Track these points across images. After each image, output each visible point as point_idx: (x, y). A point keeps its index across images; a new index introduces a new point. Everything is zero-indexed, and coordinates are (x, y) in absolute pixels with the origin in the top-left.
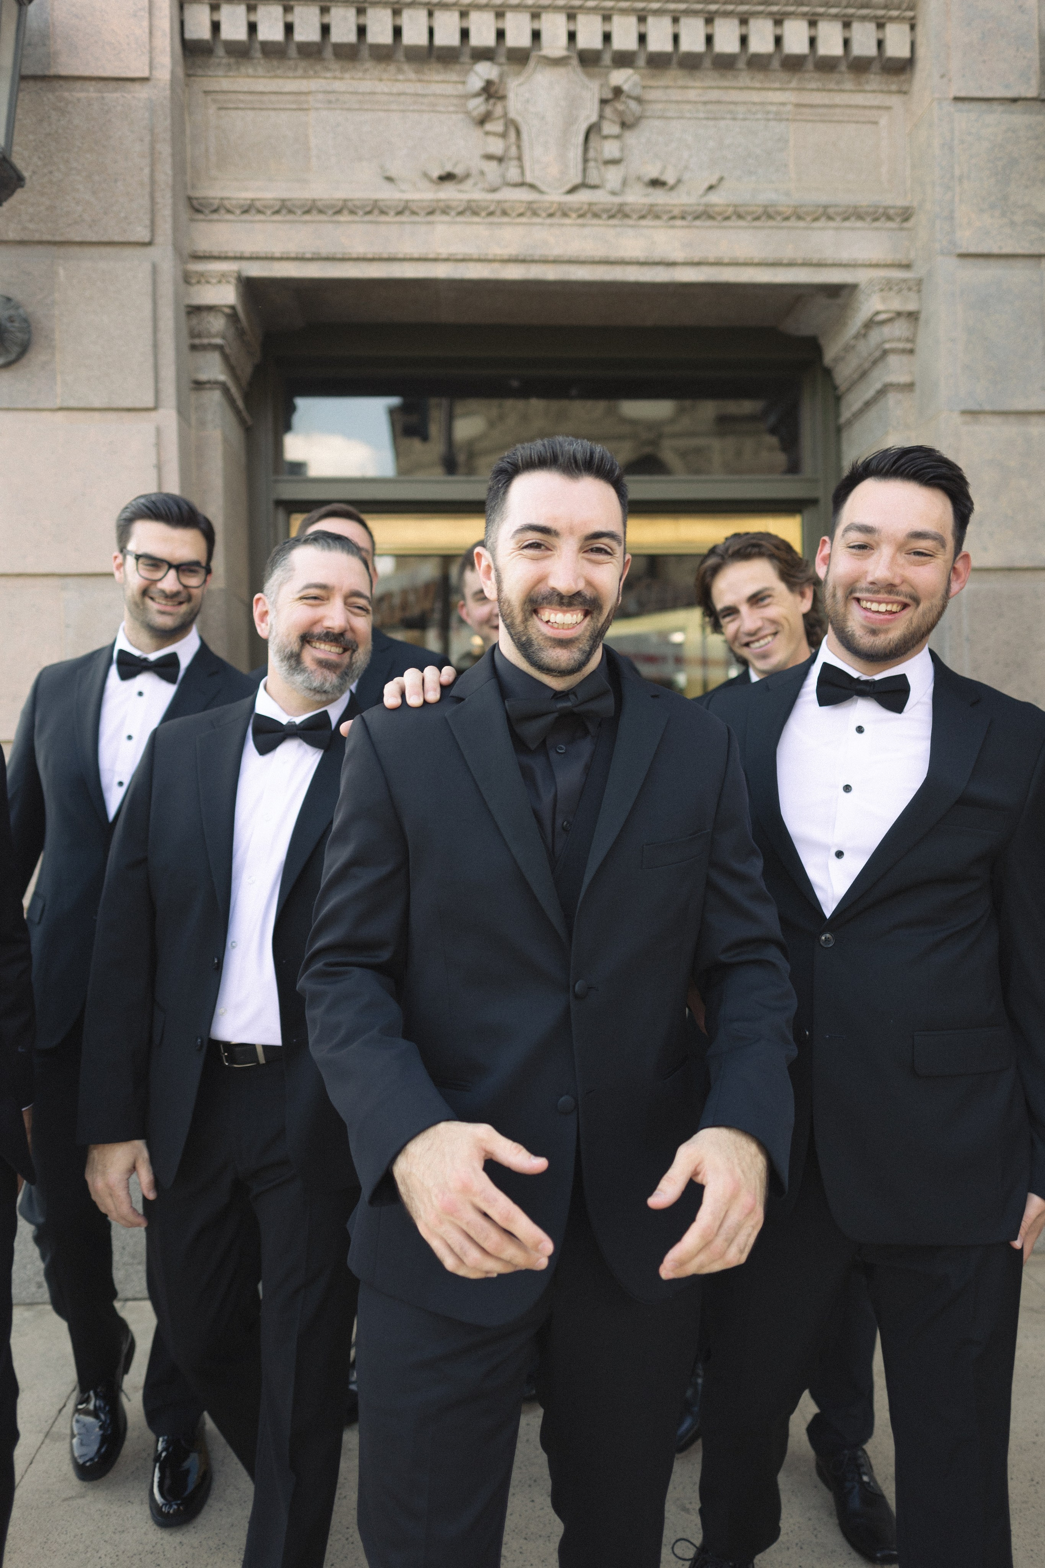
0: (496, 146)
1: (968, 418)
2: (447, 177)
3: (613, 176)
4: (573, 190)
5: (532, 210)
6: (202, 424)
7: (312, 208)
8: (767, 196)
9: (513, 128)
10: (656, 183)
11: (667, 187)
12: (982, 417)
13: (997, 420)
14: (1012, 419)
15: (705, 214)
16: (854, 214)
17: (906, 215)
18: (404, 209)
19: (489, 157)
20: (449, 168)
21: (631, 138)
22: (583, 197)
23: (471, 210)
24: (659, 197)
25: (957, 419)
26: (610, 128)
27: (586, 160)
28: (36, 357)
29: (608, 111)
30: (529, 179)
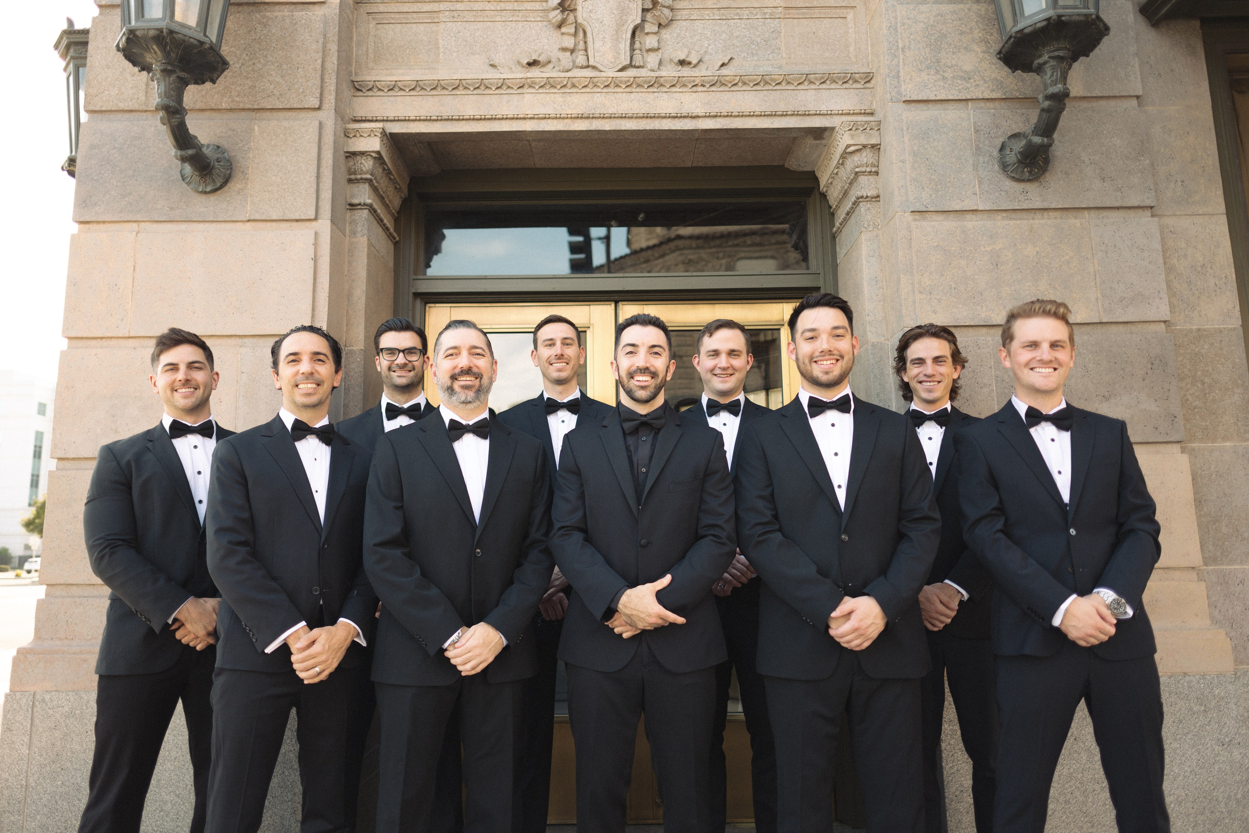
0: (569, 42)
1: (917, 216)
2: (533, 64)
3: (652, 60)
4: (622, 70)
5: (592, 83)
6: (354, 233)
7: (437, 86)
8: (765, 68)
9: (580, 30)
10: (682, 63)
11: (692, 66)
12: (927, 215)
13: (941, 217)
14: (952, 215)
15: (718, 83)
16: (827, 79)
17: (868, 78)
18: (502, 85)
19: (564, 49)
20: (534, 57)
21: (666, 34)
22: (631, 73)
23: (549, 84)
24: (686, 71)
25: (909, 217)
26: (649, 27)
27: (632, 50)
28: (234, 186)
29: (649, 16)
30: (591, 63)
